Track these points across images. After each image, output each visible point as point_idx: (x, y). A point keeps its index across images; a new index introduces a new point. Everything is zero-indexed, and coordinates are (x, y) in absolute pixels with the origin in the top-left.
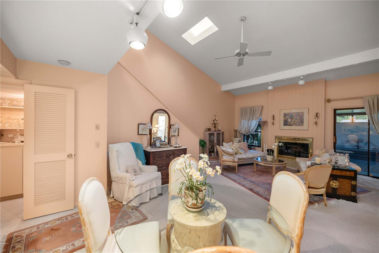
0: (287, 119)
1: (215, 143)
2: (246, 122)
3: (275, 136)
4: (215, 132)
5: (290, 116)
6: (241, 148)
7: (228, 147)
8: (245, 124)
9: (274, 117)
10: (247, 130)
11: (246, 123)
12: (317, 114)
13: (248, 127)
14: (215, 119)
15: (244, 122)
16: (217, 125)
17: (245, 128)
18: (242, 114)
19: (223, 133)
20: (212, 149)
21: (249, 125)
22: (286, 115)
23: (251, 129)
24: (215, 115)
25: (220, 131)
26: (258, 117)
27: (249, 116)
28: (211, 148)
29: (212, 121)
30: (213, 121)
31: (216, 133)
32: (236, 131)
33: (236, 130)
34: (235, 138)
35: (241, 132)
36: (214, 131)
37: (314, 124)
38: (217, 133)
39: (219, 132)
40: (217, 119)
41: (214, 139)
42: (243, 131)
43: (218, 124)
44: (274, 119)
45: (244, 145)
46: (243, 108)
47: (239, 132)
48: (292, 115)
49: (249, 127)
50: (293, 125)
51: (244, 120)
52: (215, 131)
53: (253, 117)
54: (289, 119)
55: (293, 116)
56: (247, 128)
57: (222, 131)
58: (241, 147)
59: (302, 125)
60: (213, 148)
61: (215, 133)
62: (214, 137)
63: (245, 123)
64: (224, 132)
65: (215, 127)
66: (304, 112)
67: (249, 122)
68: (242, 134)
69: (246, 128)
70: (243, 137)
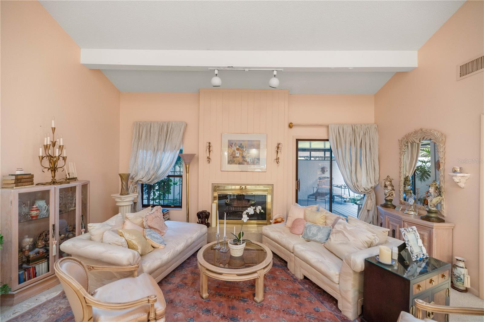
0: (234, 151)
1: (54, 226)
2: (148, 155)
3: (212, 184)
4: (52, 188)
5: (239, 147)
6: (150, 227)
7: (109, 237)
8: (146, 159)
9: (210, 147)
10: (152, 173)
11: (148, 158)
12: (279, 144)
13: (154, 166)
14: (54, 144)
15: (145, 155)
16: (60, 163)
17: (147, 170)
18: (139, 138)
19: (85, 187)
20: (37, 250)
21: (158, 161)
22: (232, 144)
23: (161, 171)
24: (54, 129)
25: (75, 179)
26: (178, 146)
27: (156, 143)
28: (34, 245)
29: (41, 149)
30: (46, 147)
31: (58, 191)
32: (125, 178)
33: (124, 174)
34: (121, 194)
35: (136, 179)
36: (50, 180)
37: (274, 161)
38: (60, 189)
39: (72, 184)
40: (60, 142)
41: (48, 211)
42: (143, 176)
43: (64, 159)
44: (210, 152)
45: (156, 217)
46: (141, 124)
47: (133, 179)
48: (241, 144)
49: (156, 167)
50: (244, 162)
51: (143, 150)
52: (54, 183)
53: (166, 146)
54: (236, 151)
55: (243, 146)
56: (151, 168)
57: (82, 178)
58: (150, 225)
59: (257, 163)
60: (41, 243)
61: (54, 192)
62: (48, 203)
63: (146, 157)
64: (89, 182)
65: (54, 169)
66: (259, 141)
67: (156, 155)
68: (139, 182)
69: (149, 169)
70: (139, 189)
